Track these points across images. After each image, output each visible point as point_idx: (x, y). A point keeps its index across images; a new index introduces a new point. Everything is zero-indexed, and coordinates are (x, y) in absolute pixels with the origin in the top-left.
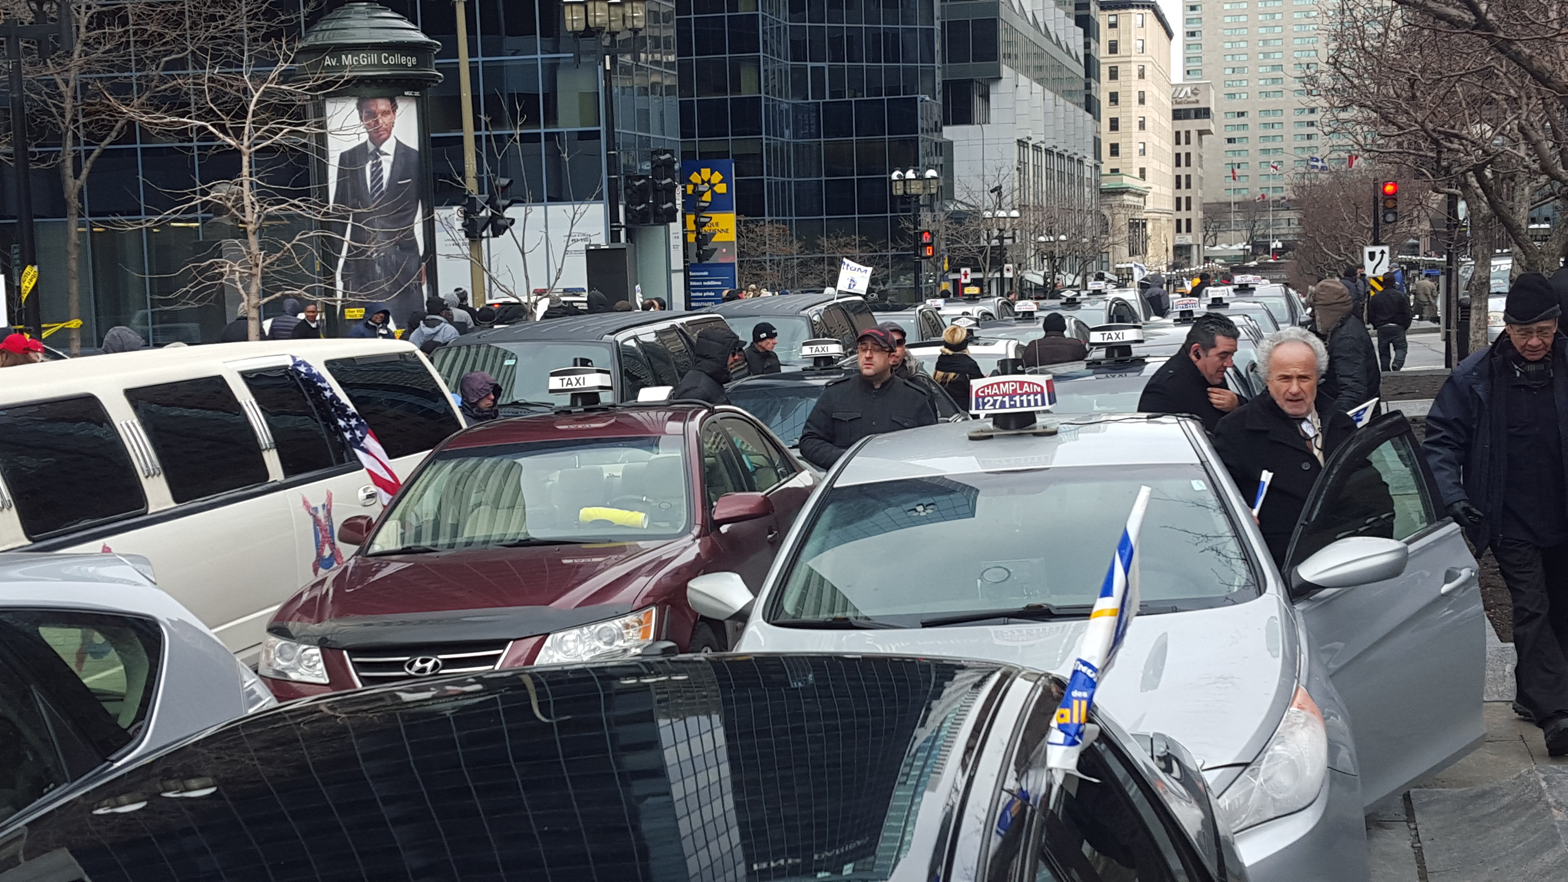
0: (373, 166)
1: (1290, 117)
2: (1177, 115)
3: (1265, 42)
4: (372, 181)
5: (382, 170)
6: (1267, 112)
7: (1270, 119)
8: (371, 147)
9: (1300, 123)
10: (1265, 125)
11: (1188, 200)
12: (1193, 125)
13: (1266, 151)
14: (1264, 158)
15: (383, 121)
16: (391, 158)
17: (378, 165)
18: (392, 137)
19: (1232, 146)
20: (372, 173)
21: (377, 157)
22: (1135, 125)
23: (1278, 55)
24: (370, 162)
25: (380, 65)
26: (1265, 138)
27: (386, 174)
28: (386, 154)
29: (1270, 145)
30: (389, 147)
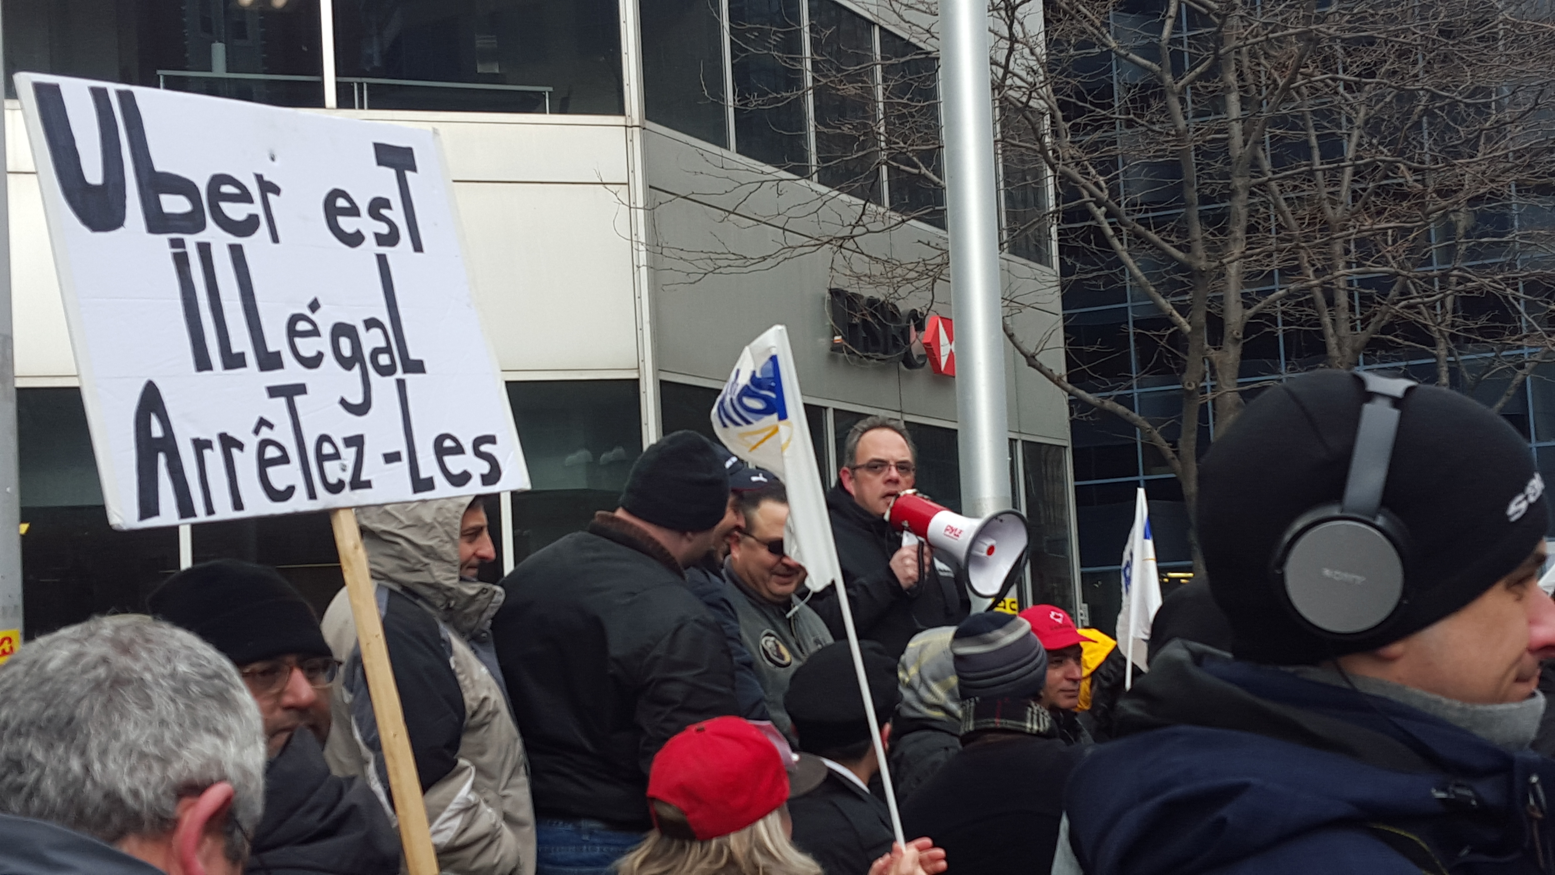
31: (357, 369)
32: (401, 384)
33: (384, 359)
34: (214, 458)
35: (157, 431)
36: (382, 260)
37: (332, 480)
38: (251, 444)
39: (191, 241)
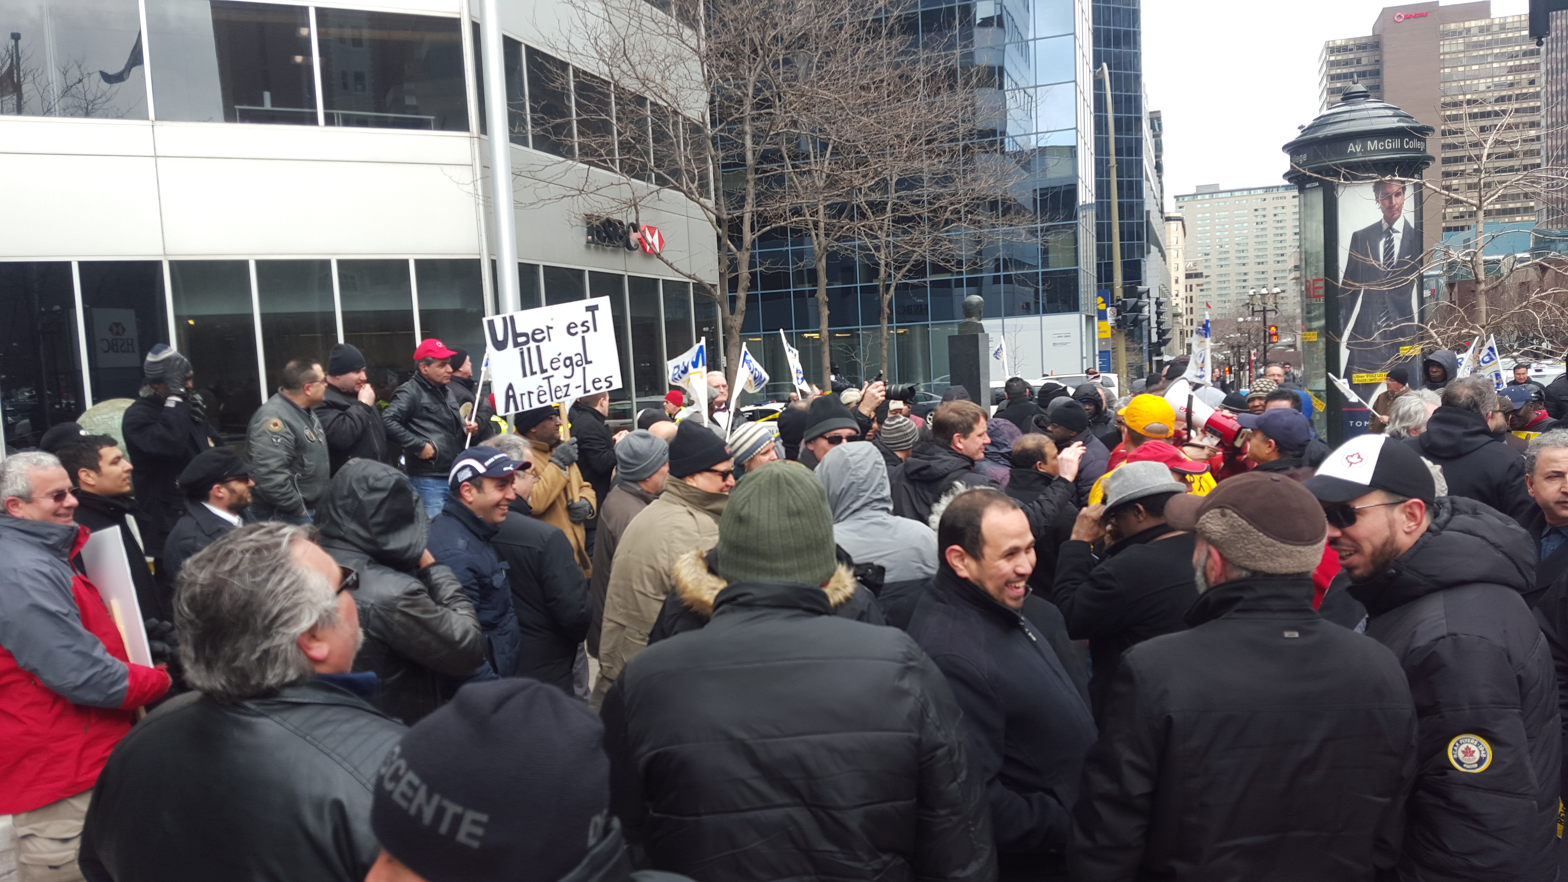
0: (1386, 243)
1: (1233, 278)
2: (1188, 276)
3: (1220, 239)
4: (1384, 257)
5: (1393, 246)
6: (1221, 275)
7: (1223, 279)
8: (1385, 226)
9: (1239, 281)
10: (1220, 282)
11: (1192, 320)
12: (1194, 281)
13: (1220, 295)
14: (1220, 299)
15: (1395, 200)
16: (1400, 235)
17: (1390, 242)
18: (1402, 217)
19: (1202, 293)
20: (1385, 250)
21: (1390, 235)
22: (1173, 281)
23: (1227, 246)
24: (1384, 239)
25: (1402, 149)
26: (1221, 288)
27: (1397, 250)
28: (1397, 232)
29: (1223, 292)
30: (1399, 225)
31: (571, 367)
32: (584, 368)
33: (580, 363)
34: (526, 398)
35: (511, 393)
36: (583, 338)
37: (558, 396)
38: (536, 392)
39: (525, 348)
